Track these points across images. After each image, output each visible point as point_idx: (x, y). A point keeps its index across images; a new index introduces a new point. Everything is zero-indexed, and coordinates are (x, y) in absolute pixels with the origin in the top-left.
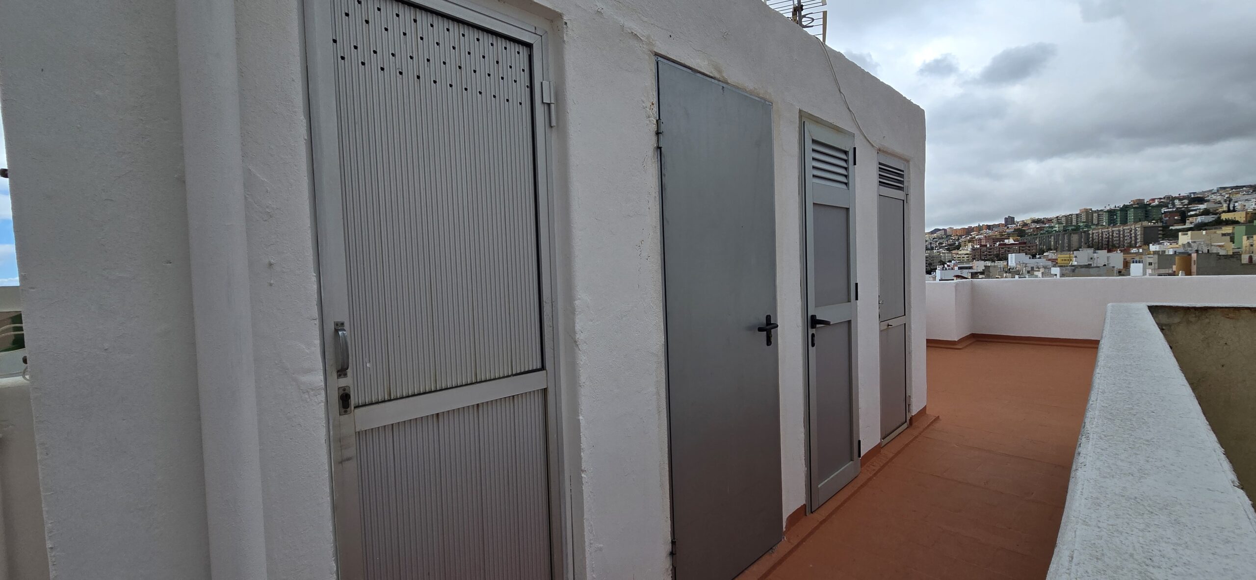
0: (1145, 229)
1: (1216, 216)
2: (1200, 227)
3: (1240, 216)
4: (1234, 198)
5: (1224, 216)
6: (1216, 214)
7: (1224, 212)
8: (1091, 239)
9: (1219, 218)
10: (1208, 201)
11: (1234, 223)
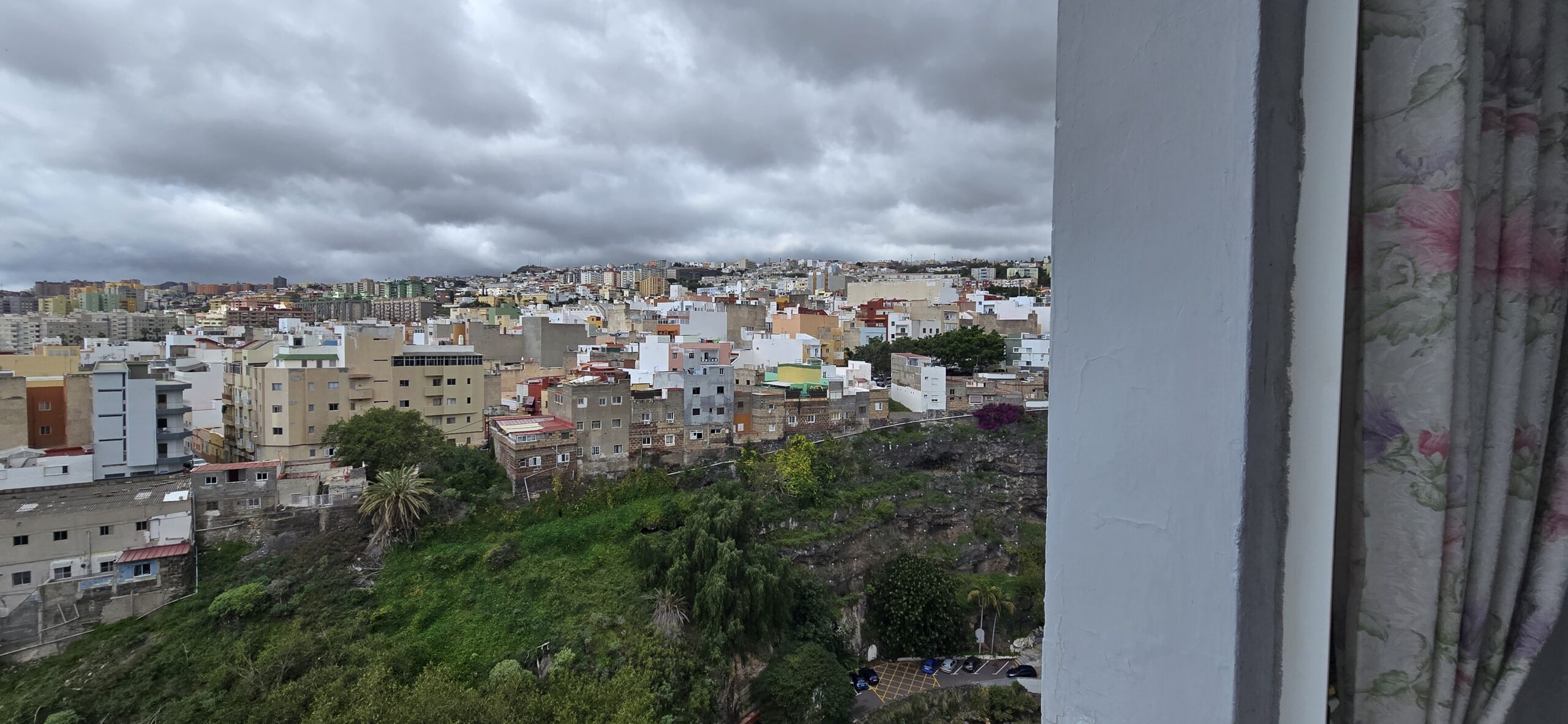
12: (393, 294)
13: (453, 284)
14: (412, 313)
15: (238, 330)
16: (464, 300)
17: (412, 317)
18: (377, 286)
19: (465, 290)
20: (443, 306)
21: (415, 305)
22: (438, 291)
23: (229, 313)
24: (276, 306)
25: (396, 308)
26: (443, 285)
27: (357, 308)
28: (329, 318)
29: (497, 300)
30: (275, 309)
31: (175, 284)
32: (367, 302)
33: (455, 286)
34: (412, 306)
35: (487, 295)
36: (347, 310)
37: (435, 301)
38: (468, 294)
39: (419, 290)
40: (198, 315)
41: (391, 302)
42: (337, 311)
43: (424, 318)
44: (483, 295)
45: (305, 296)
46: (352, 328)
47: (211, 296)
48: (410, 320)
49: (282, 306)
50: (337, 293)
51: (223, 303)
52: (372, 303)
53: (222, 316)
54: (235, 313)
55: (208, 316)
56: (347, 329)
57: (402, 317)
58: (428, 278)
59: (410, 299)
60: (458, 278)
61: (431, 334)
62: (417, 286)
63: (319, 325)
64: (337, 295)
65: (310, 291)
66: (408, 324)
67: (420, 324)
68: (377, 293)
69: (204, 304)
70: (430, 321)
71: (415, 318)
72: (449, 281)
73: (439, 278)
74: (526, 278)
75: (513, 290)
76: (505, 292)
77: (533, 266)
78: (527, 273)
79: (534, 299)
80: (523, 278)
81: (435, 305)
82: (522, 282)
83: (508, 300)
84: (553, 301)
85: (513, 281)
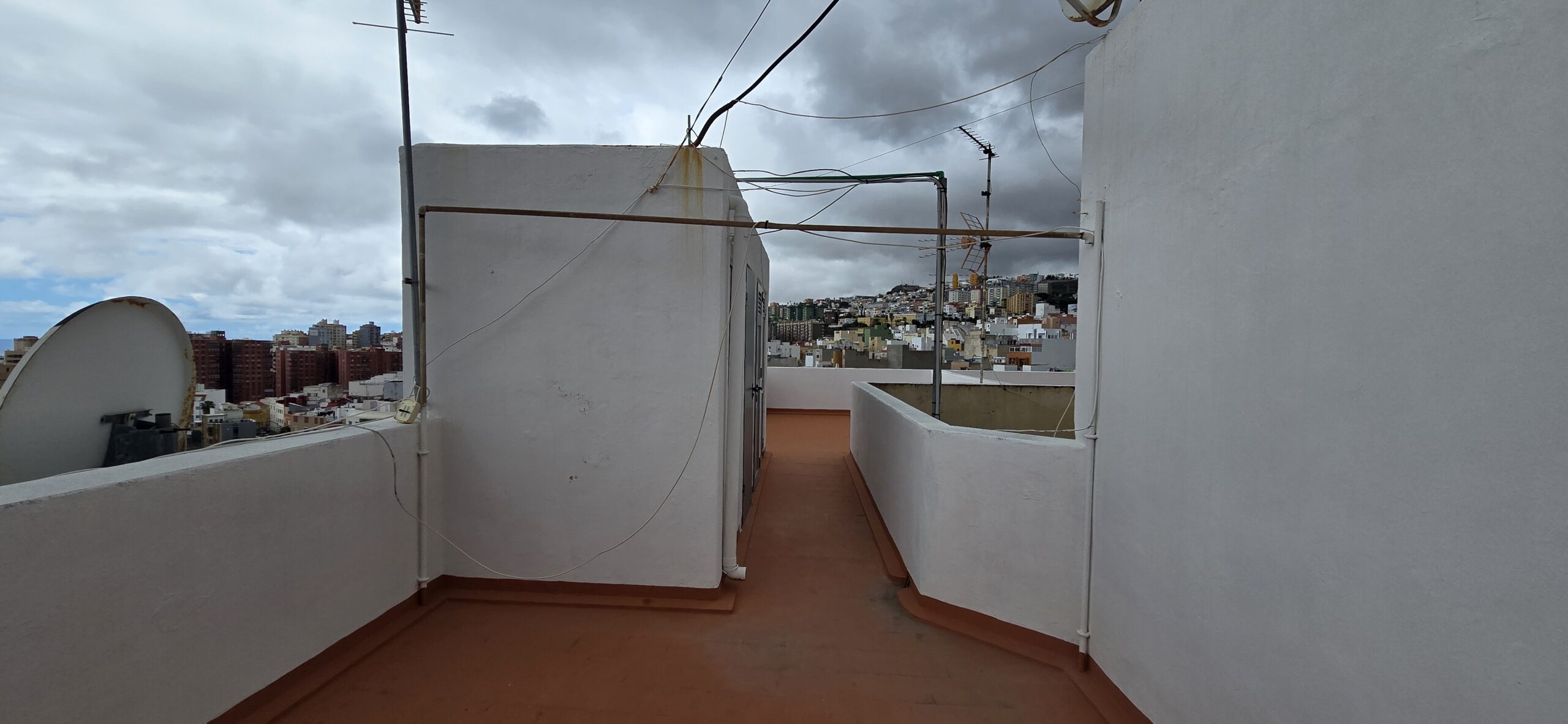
0: (814, 325)
1: (855, 319)
2: (846, 327)
3: (867, 321)
4: (866, 305)
5: (860, 320)
6: (854, 317)
7: (859, 316)
8: (778, 331)
9: (857, 321)
10: (850, 306)
11: (863, 326)
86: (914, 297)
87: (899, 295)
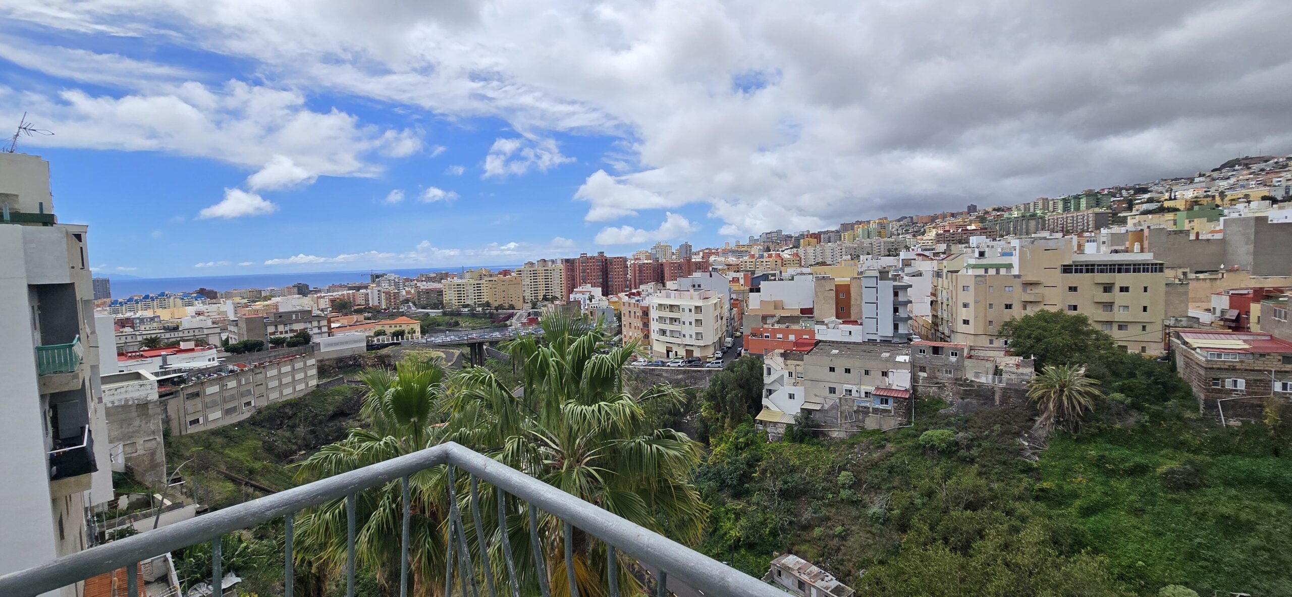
0: (1096, 215)
2: (1146, 213)
3: (1180, 204)
4: (1174, 188)
5: (1167, 204)
6: (1159, 202)
7: (1166, 200)
8: (1047, 222)
10: (1151, 191)
12: (1066, 209)
13: (1132, 192)
14: (1086, 224)
15: (942, 247)
16: (1145, 207)
17: (1086, 228)
18: (1051, 203)
19: (1147, 196)
20: (1119, 215)
21: (1088, 217)
22: (1114, 201)
23: (937, 235)
24: (969, 228)
25: (1069, 221)
26: (1121, 194)
27: (1032, 223)
28: (1008, 234)
29: (1188, 203)
30: (967, 230)
31: (906, 218)
32: (1041, 218)
33: (1135, 194)
34: (1086, 217)
35: (1175, 199)
36: (1024, 226)
37: (1109, 211)
38: (1150, 201)
39: (1093, 202)
40: (919, 237)
41: (1065, 216)
42: (1015, 228)
43: (1098, 227)
44: (1170, 199)
45: (990, 218)
46: (1026, 241)
47: (926, 223)
48: (1083, 231)
49: (973, 227)
50: (1016, 213)
51: (934, 228)
52: (1047, 219)
53: (932, 238)
54: (941, 235)
55: (924, 238)
56: (1021, 242)
57: (1075, 229)
58: (1103, 190)
59: (1084, 211)
60: (1139, 185)
61: (1104, 243)
62: (1091, 198)
63: (1000, 240)
64: (1015, 214)
65: (994, 213)
66: (1080, 235)
67: (1093, 234)
68: (1051, 209)
69: (922, 230)
70: (1104, 231)
71: (1088, 228)
72: (1127, 190)
73: (1116, 188)
74: (1234, 173)
75: (1213, 189)
76: (1201, 193)
77: (1247, 158)
78: (1237, 167)
79: (1247, 196)
80: (1230, 174)
81: (1110, 215)
82: (1228, 178)
83: (1205, 202)
84: (1279, 194)
85: (1214, 180)
86: (1262, 170)
87: (1234, 170)
